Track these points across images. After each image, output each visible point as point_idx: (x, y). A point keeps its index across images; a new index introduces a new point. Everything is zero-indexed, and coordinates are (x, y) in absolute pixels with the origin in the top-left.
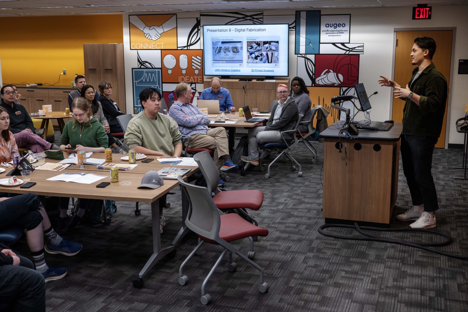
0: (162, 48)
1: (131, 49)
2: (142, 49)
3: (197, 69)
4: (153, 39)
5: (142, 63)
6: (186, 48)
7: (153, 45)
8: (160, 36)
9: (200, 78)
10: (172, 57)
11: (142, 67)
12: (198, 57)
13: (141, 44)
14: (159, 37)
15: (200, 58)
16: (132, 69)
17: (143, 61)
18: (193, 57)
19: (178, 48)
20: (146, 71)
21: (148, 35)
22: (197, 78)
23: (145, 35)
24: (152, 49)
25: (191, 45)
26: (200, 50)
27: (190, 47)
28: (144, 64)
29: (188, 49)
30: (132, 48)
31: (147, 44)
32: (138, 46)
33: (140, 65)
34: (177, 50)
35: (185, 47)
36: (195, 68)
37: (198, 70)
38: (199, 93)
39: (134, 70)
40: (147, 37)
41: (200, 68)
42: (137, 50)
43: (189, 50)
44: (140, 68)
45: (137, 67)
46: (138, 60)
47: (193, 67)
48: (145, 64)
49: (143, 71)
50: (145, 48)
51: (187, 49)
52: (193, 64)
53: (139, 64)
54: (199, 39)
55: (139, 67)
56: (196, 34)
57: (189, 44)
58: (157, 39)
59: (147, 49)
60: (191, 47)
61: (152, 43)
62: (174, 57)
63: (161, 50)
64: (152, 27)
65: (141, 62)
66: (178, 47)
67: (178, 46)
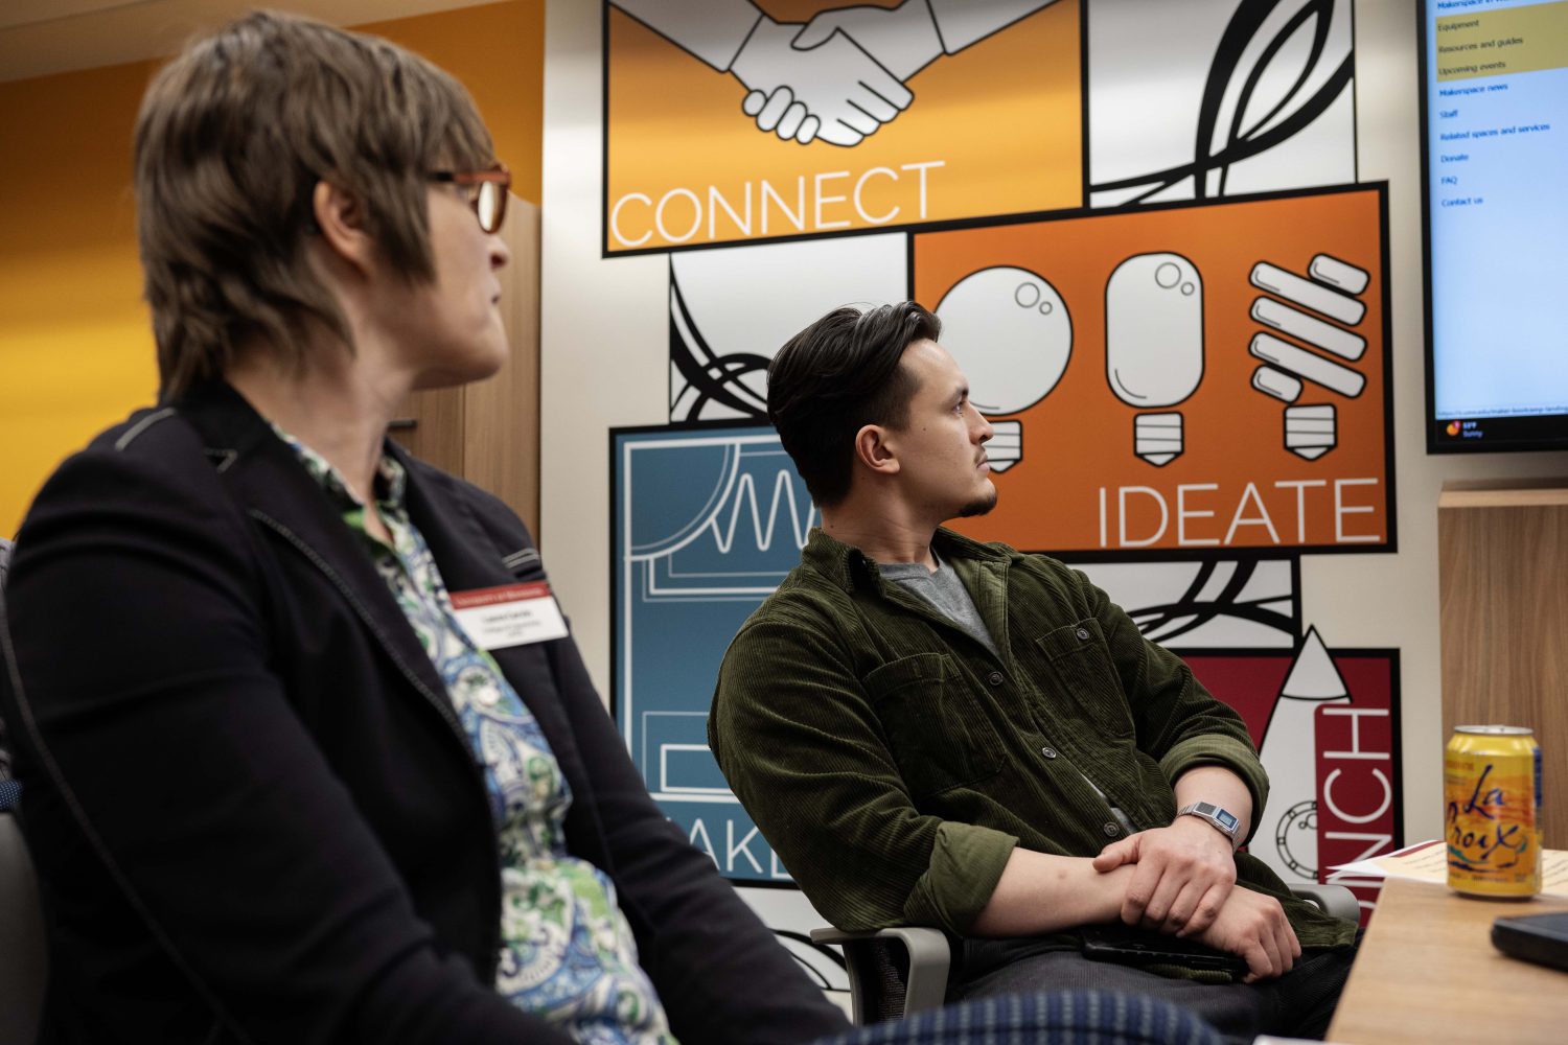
0: (923, 216)
1: (607, 254)
2: (712, 237)
3: (1311, 393)
4: (833, 132)
5: (715, 374)
6: (1184, 189)
7: (829, 188)
8: (902, 97)
9: (1350, 496)
10: (1028, 295)
11: (713, 410)
12: (1325, 267)
13: (713, 192)
14: (886, 113)
15: (1354, 280)
16: (616, 434)
17: (720, 351)
18: (1266, 275)
19: (1099, 200)
20: (744, 448)
21: (783, 98)
22: (1320, 502)
23: (755, 102)
24: (820, 226)
25: (1242, 148)
26: (1357, 187)
27: (1236, 169)
28: (730, 386)
29: (1212, 190)
30: (619, 240)
31: (766, 187)
32: (680, 211)
33: (693, 394)
34: (1086, 211)
35: (1171, 177)
36: (1288, 389)
37: (1328, 412)
38: (1335, 655)
39: (629, 447)
40: (767, 121)
41: (1350, 383)
42: (664, 258)
43: (1222, 199)
44: (693, 424)
45: (664, 420)
46: (678, 352)
47: (1268, 379)
48: (743, 378)
49: (721, 448)
50: (747, 232)
51: (1201, 200)
52: (1266, 346)
53: (680, 381)
54: (1346, 71)
55: (681, 414)
56: (1309, 27)
57: (1219, 143)
58: (868, 126)
59: (765, 232)
60: (1246, 176)
61: (819, 178)
62: (1048, 294)
63: (912, 230)
64: (826, 23)
65: (703, 360)
66: (1088, 189)
67: (1095, 180)
